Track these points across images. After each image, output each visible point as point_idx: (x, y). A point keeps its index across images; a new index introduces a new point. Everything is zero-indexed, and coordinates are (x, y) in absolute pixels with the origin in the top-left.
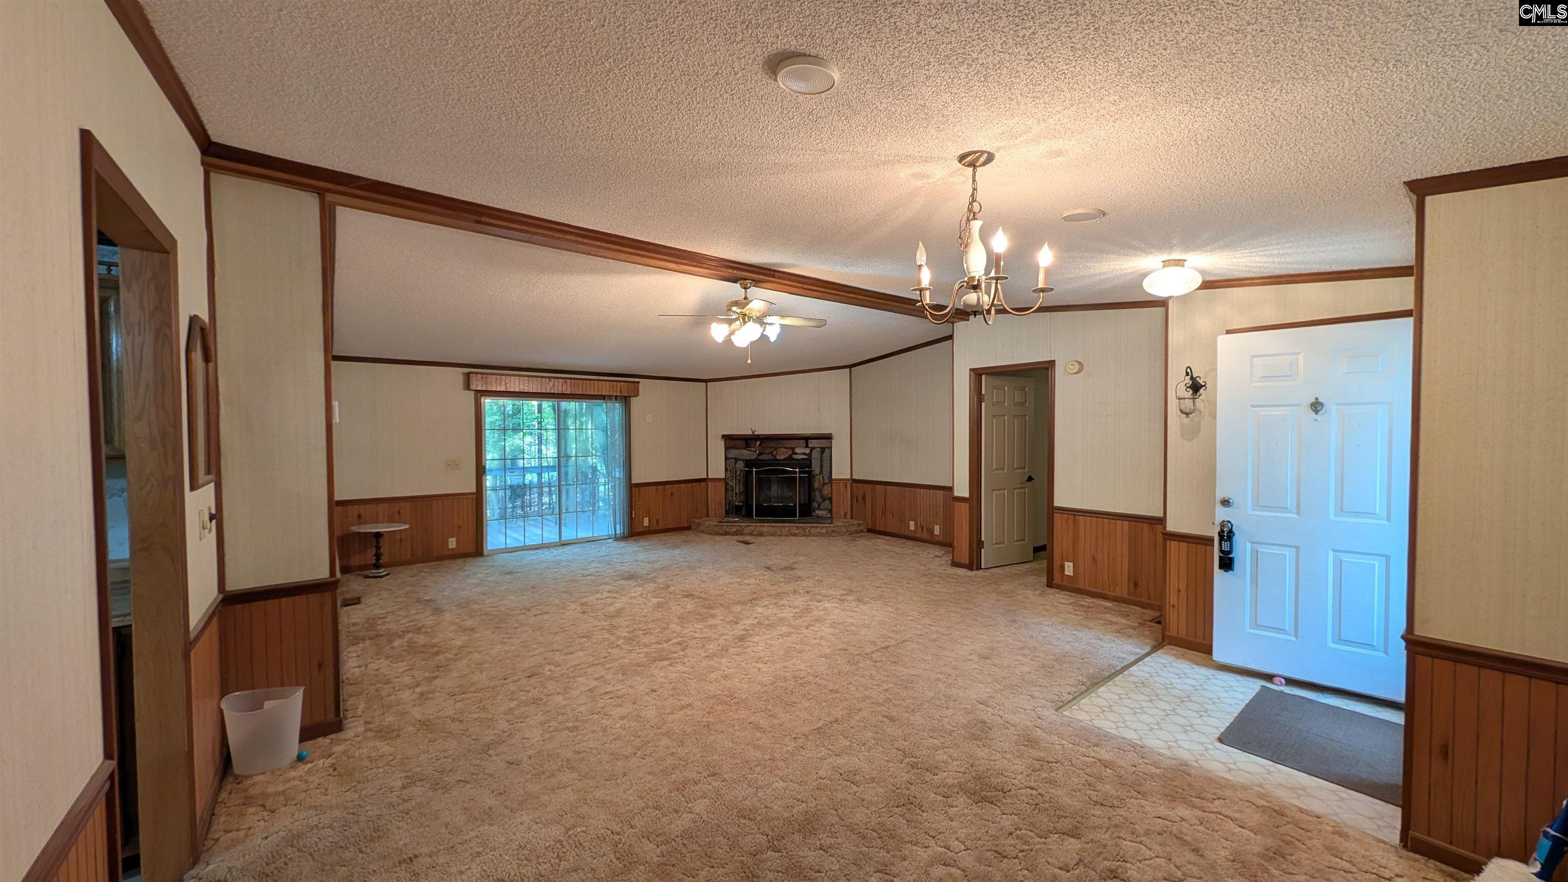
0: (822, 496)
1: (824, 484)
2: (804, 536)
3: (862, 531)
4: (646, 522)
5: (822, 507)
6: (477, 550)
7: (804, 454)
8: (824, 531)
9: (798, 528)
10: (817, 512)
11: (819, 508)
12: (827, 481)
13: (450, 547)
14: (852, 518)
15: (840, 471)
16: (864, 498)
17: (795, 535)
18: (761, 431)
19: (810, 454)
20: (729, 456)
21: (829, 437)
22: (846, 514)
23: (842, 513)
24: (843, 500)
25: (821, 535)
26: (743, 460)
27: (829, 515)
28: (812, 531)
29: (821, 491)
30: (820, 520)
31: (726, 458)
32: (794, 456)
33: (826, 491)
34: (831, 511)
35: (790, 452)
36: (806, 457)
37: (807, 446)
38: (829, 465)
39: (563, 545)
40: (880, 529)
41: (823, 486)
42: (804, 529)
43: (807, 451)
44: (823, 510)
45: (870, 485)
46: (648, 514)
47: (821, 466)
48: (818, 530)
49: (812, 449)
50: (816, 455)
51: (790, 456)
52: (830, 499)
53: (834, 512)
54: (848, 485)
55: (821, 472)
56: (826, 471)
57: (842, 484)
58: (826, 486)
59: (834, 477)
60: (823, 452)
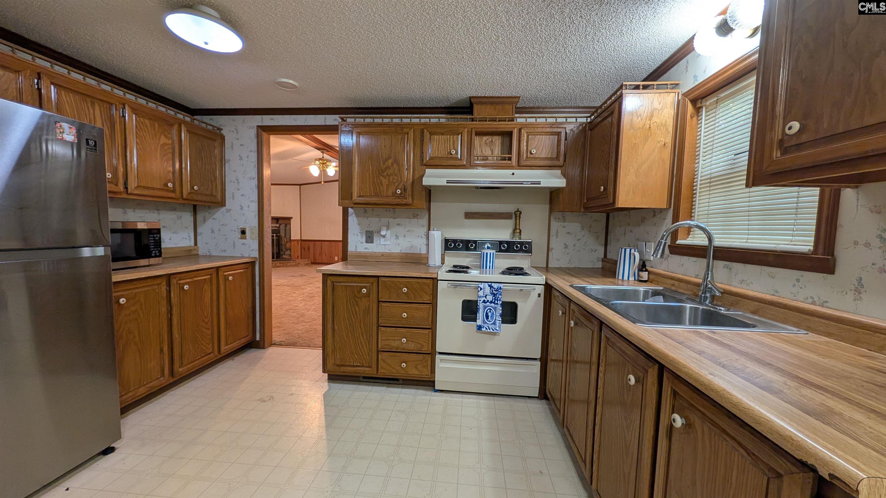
0: (286, 248)
1: (287, 242)
2: (284, 267)
3: (309, 264)
5: (285, 253)
7: (276, 227)
9: (280, 263)
10: (284, 256)
12: (288, 241)
14: (302, 258)
15: (295, 235)
16: (309, 249)
17: (279, 267)
19: (279, 227)
21: (289, 219)
22: (298, 257)
23: (296, 256)
24: (296, 250)
27: (290, 257)
29: (285, 246)
30: (285, 259)
33: (288, 246)
34: (290, 255)
36: (277, 228)
37: (277, 223)
38: (289, 233)
40: (319, 262)
43: (278, 225)
44: (287, 255)
45: (312, 242)
47: (285, 233)
48: (292, 263)
49: (280, 225)
50: (282, 227)
52: (290, 250)
53: (292, 255)
54: (299, 242)
55: (285, 236)
56: (288, 236)
57: (296, 242)
58: (288, 243)
59: (292, 239)
60: (286, 226)
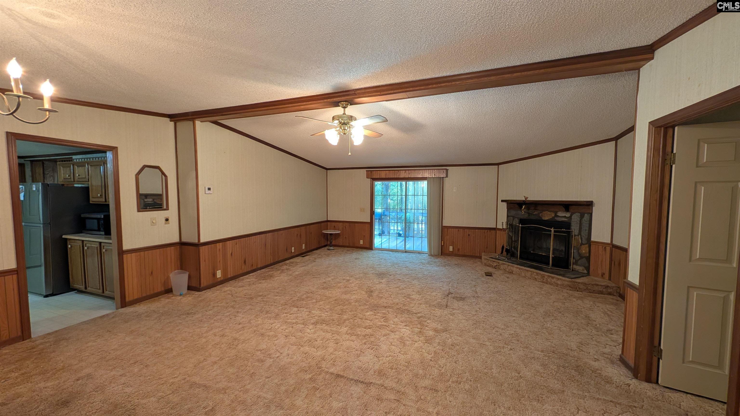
0: (579, 254)
1: (582, 244)
4: (451, 249)
5: (579, 262)
6: (369, 246)
7: (565, 217)
8: (559, 282)
10: (575, 266)
11: (576, 263)
12: (584, 241)
13: (361, 244)
14: (610, 279)
15: (600, 234)
18: (532, 198)
19: (570, 217)
20: (509, 215)
21: (589, 204)
22: (603, 275)
23: (600, 272)
24: (601, 262)
25: (557, 285)
26: (518, 218)
27: (585, 272)
28: (549, 280)
29: (578, 249)
31: (508, 216)
32: (556, 218)
33: (584, 250)
34: (588, 269)
35: (553, 215)
36: (566, 220)
37: (569, 211)
38: (587, 229)
39: (406, 252)
41: (581, 245)
42: (543, 277)
43: (568, 215)
44: (580, 266)
46: (453, 244)
47: (581, 229)
49: (573, 213)
50: (576, 218)
51: (554, 217)
52: (588, 258)
53: (591, 270)
54: (608, 249)
55: (580, 233)
56: (584, 233)
57: (600, 247)
58: (583, 246)
59: (592, 239)
60: (582, 216)
